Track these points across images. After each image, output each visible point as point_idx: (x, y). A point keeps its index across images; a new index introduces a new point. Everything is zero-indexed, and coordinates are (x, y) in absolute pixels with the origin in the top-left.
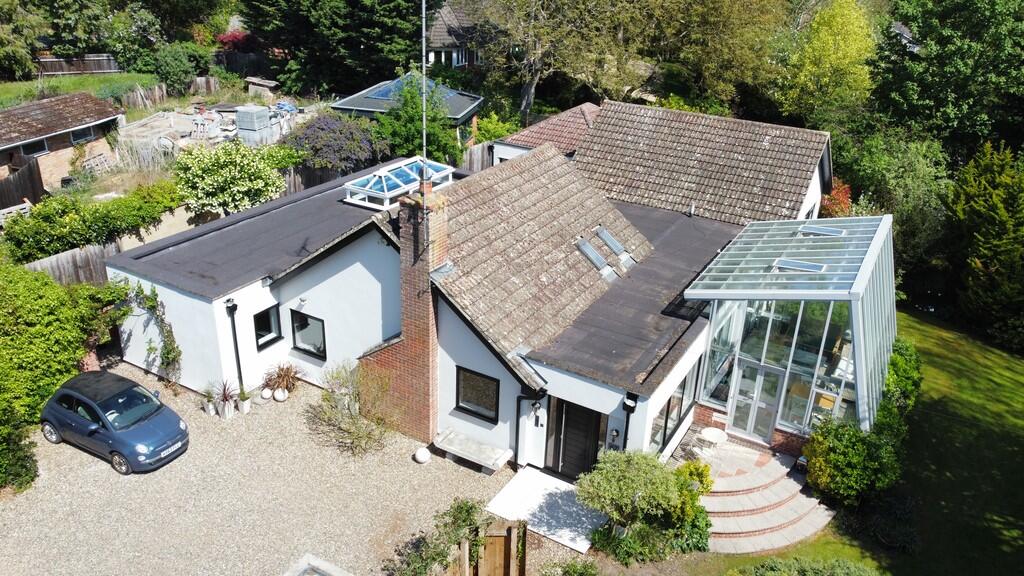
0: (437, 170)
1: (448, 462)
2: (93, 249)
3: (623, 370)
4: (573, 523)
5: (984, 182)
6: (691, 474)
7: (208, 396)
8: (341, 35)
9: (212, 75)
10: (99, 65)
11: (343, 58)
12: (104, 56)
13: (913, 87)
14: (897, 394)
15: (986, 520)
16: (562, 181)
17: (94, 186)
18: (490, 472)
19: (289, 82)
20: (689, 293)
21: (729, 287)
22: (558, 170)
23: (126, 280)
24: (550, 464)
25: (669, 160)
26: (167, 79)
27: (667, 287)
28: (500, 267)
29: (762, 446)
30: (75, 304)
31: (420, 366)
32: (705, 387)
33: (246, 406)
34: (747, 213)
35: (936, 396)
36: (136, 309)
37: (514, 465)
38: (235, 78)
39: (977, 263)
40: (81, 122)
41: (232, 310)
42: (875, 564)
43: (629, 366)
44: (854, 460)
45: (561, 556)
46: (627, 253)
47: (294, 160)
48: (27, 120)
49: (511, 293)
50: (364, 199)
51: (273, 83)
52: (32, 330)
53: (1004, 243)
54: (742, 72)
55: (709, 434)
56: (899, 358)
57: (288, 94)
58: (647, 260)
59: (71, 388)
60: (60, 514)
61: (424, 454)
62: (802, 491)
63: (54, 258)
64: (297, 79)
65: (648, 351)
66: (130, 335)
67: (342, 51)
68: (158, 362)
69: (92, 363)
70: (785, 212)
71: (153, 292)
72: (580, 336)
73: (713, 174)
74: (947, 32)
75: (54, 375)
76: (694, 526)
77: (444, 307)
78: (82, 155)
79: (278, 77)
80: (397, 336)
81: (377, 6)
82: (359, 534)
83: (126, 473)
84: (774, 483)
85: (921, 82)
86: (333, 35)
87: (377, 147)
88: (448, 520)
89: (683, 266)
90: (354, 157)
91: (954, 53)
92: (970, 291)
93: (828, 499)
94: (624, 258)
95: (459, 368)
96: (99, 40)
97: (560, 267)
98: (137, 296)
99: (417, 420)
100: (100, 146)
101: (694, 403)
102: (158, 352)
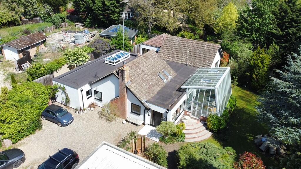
0: (126, 54)
1: (130, 123)
2: (48, 76)
3: (166, 104)
4: (155, 136)
5: (257, 56)
6: (181, 126)
7: (77, 110)
8: (101, 12)
9: (66, 22)
10: (37, 20)
11: (101, 18)
12: (38, 18)
13: (245, 30)
14: (229, 108)
15: (246, 135)
16: (155, 59)
17: (42, 57)
18: (139, 126)
19: (87, 24)
20: (182, 87)
21: (191, 85)
22: (155, 56)
23: (57, 84)
24: (152, 124)
25: (182, 51)
26: (55, 24)
27: (179, 84)
28: (141, 81)
29: (198, 120)
30: (47, 90)
31: (123, 103)
32: (186, 107)
33: (85, 112)
34: (200, 65)
35: (241, 108)
36: (60, 90)
37: (144, 124)
38: (72, 23)
39: (254, 76)
40: (38, 41)
41: (82, 91)
42: (220, 144)
43: (168, 103)
44: (216, 123)
45: (153, 142)
46: (170, 75)
47: (91, 51)
48: (25, 41)
49: (143, 87)
50: (109, 62)
51: (82, 24)
52: (40, 96)
53: (260, 71)
54: (206, 22)
55: (186, 117)
56: (231, 99)
57: (87, 27)
58: (175, 77)
59: (48, 108)
60: (49, 135)
61: (124, 122)
62: (206, 129)
63: (40, 78)
64: (89, 24)
65: (173, 100)
66: (58, 96)
67: (101, 17)
68: (64, 102)
69: (50, 103)
70: (209, 64)
71: (64, 86)
72: (158, 96)
73: (192, 55)
74: (253, 16)
75: (43, 105)
76: (181, 136)
77: (129, 91)
78: (38, 49)
79: (84, 23)
80: (118, 96)
81: (110, 6)
82: (111, 139)
83: (61, 126)
84: (200, 127)
85: (247, 29)
86: (98, 13)
87: (112, 47)
88: (130, 135)
89: (183, 79)
90: (106, 50)
91: (255, 21)
92: (253, 82)
93: (211, 131)
94: (169, 77)
95: (132, 104)
96: (37, 14)
97: (154, 80)
98: (60, 87)
99: (123, 114)
100: (42, 46)
101: (184, 110)
102: (65, 100)
